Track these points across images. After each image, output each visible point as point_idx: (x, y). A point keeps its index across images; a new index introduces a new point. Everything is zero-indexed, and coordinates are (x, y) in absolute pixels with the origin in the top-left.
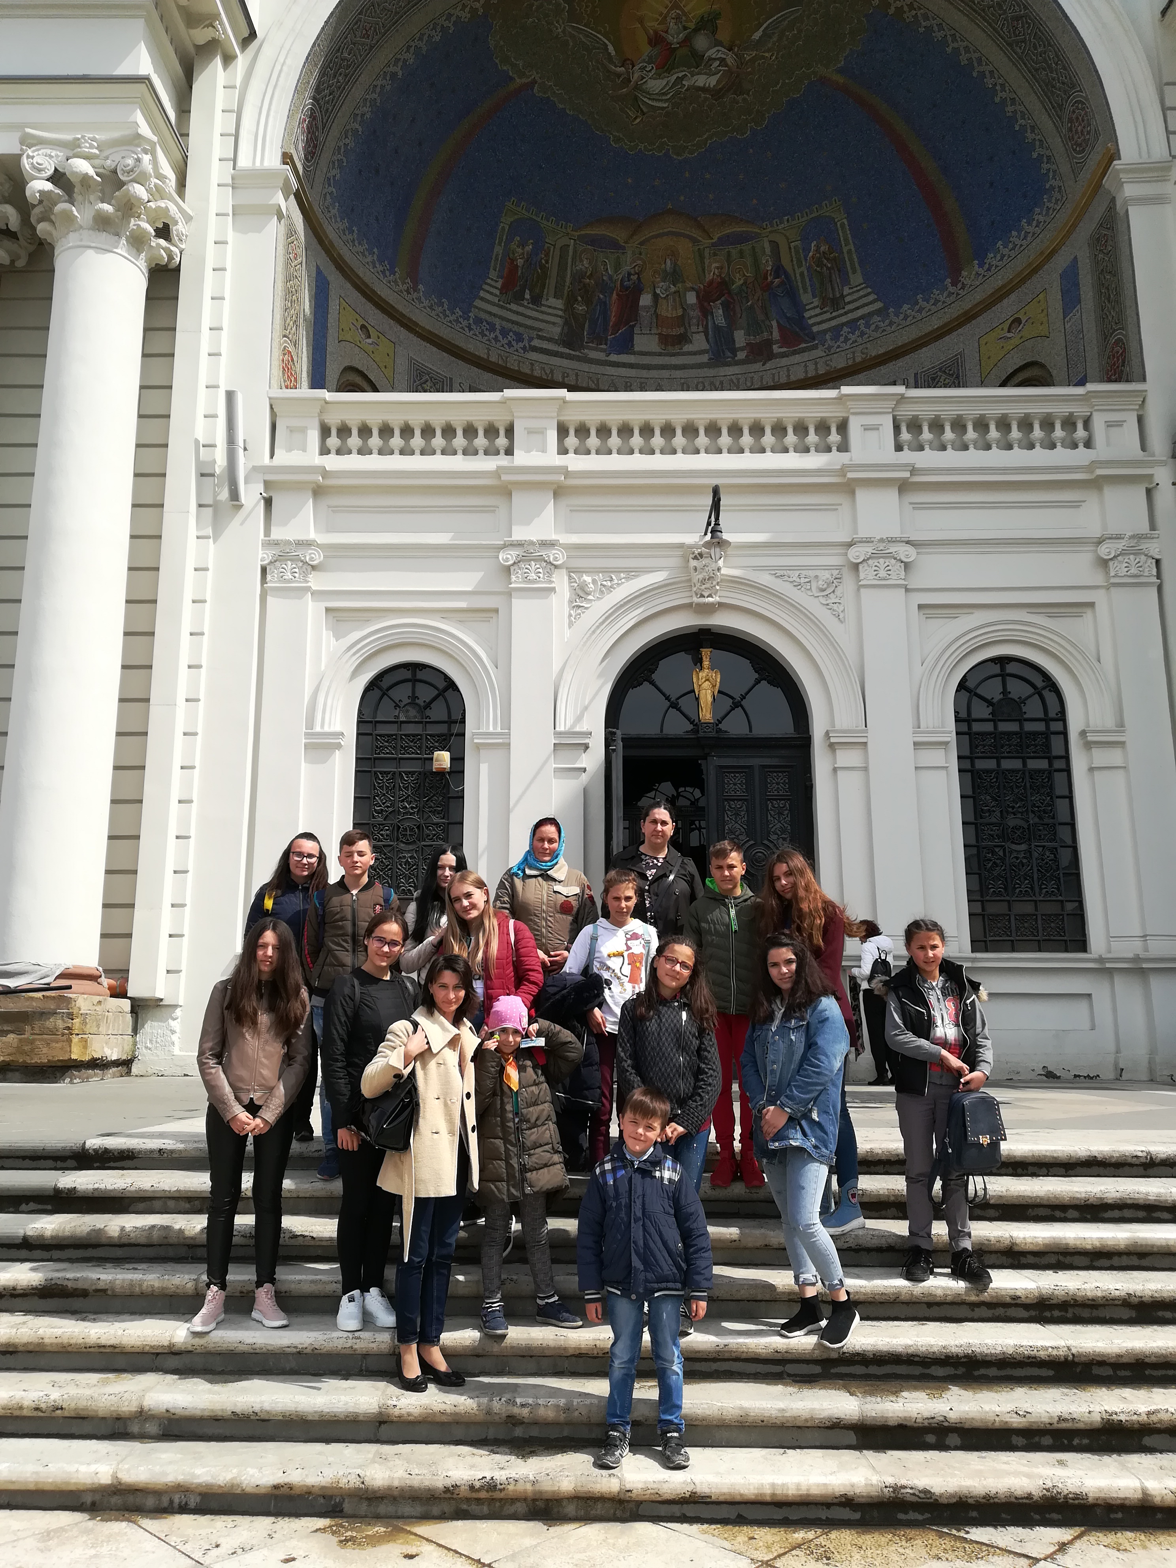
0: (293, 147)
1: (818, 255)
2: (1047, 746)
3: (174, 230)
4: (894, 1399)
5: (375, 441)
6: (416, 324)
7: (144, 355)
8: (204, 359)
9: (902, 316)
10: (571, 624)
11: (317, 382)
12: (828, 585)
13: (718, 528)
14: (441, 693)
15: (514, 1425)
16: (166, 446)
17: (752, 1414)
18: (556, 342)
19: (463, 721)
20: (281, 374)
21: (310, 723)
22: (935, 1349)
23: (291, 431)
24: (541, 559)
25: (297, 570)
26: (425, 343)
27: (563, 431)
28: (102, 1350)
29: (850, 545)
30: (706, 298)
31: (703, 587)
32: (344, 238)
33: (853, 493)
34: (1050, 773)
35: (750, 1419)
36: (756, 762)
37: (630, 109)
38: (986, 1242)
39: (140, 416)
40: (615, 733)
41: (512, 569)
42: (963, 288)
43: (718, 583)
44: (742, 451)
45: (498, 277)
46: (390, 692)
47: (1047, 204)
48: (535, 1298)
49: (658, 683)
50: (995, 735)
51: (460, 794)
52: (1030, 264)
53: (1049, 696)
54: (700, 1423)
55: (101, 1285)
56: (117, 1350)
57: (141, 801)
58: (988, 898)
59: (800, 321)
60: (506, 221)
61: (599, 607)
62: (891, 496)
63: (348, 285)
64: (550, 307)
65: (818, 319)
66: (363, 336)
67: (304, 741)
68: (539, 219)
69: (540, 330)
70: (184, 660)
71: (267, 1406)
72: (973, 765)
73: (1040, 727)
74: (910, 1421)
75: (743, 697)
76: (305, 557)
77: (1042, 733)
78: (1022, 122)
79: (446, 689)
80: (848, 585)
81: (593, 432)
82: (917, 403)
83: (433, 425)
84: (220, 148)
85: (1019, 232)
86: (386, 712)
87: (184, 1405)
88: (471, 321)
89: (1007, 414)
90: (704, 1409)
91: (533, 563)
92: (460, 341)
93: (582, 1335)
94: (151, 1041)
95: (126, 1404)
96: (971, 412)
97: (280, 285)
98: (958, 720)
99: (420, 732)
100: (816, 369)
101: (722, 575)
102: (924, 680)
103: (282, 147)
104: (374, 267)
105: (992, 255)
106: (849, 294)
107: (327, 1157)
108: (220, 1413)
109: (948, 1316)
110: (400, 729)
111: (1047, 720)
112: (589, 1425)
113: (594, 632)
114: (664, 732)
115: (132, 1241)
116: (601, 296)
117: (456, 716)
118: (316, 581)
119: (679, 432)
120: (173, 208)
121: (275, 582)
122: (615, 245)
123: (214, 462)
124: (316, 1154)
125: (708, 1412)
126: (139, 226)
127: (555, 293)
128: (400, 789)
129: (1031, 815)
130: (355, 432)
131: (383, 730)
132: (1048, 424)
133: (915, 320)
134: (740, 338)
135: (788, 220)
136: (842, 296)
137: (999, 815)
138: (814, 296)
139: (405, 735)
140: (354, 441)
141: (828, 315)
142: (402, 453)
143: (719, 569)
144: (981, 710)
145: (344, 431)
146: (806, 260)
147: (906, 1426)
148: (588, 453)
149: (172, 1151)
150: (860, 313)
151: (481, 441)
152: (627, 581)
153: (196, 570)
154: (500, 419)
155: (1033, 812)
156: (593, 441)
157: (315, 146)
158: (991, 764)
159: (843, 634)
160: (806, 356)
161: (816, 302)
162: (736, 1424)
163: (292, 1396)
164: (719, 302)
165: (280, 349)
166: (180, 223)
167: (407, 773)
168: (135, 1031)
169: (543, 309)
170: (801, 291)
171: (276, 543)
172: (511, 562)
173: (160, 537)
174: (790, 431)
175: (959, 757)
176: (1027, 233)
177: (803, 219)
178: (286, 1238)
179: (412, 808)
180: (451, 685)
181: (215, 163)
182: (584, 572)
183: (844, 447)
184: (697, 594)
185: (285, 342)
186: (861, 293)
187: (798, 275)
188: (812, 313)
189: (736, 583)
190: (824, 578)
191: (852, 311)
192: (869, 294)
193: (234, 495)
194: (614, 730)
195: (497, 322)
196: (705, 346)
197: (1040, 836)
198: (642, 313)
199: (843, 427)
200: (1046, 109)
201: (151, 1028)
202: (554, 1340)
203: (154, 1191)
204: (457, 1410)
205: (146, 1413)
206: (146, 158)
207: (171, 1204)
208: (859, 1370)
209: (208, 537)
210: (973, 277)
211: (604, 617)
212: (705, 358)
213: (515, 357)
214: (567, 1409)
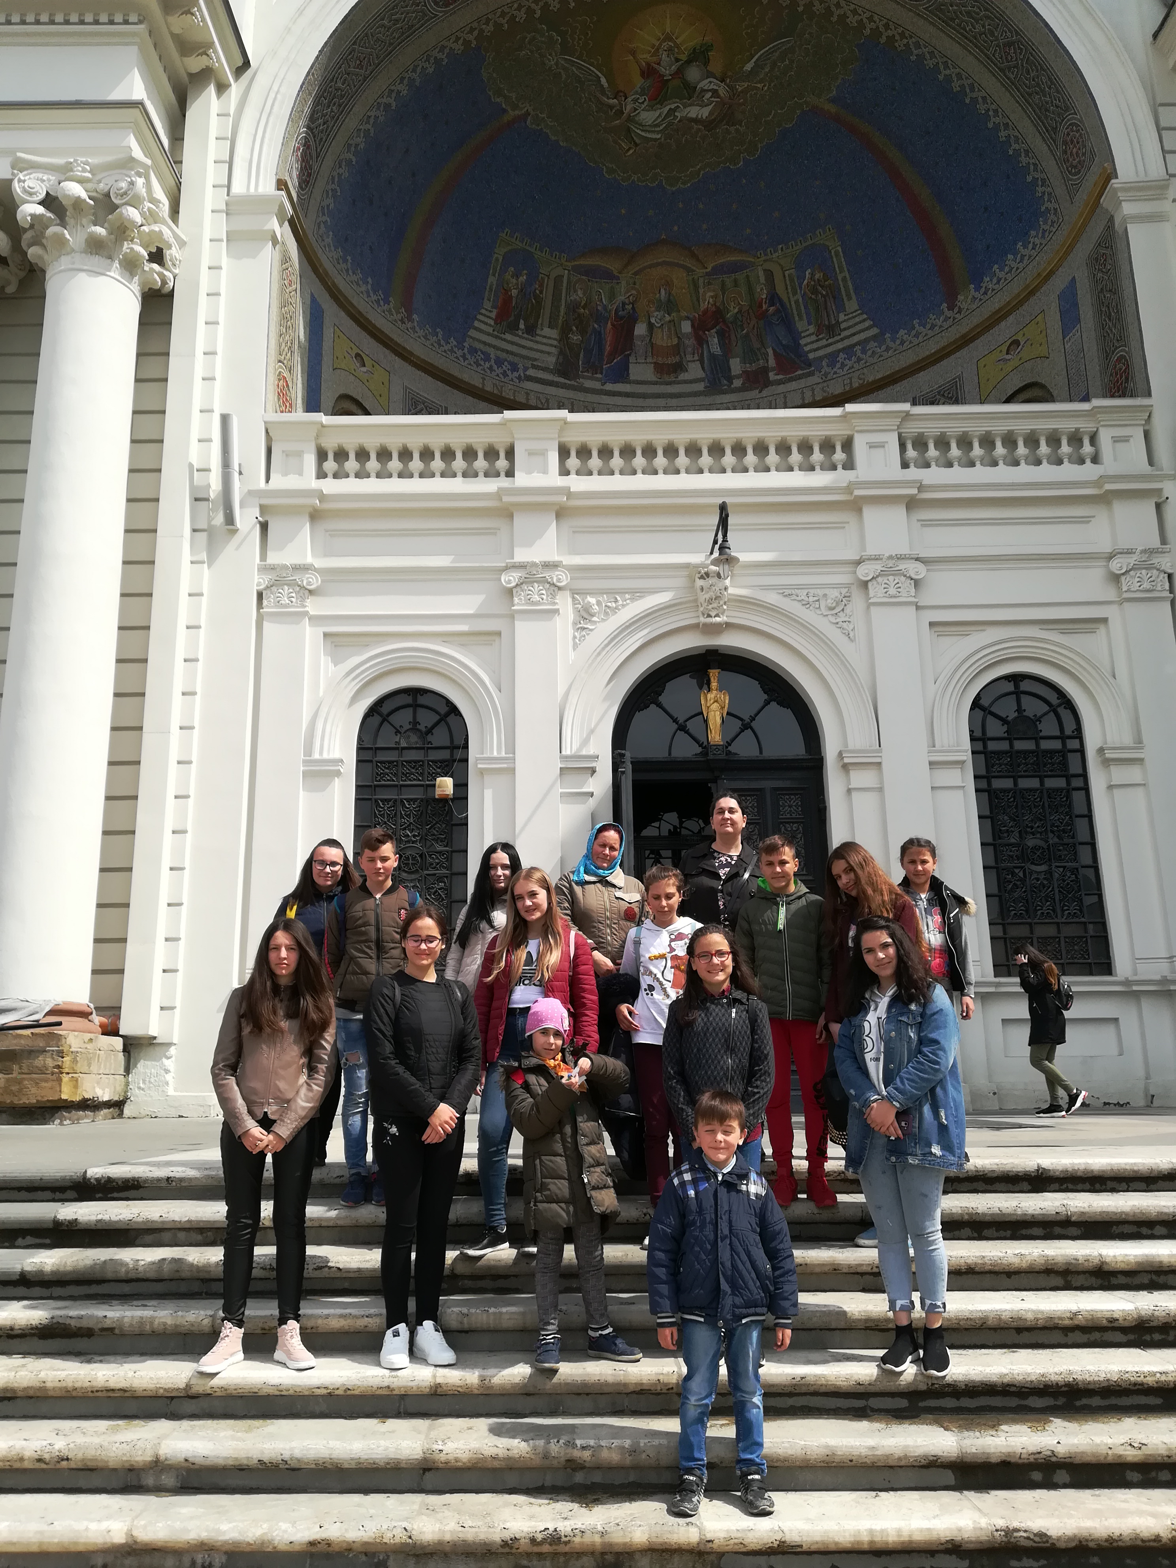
0: (287, 174)
1: (813, 283)
2: (1065, 764)
3: (167, 253)
4: (994, 1433)
5: (373, 464)
6: (411, 353)
7: (137, 380)
8: (198, 384)
9: (898, 342)
10: (575, 646)
11: (312, 405)
12: (837, 604)
13: (727, 545)
14: (443, 719)
15: (574, 1470)
16: (160, 471)
17: (839, 1453)
18: (551, 371)
19: (466, 746)
20: (276, 399)
21: (308, 750)
22: (1033, 1378)
23: (287, 455)
24: (543, 581)
25: (294, 595)
26: (419, 373)
27: (564, 452)
28: (111, 1394)
29: (858, 563)
30: (701, 327)
31: (710, 607)
32: (338, 266)
33: (860, 511)
34: (1068, 792)
35: (837, 1459)
36: (768, 784)
37: (622, 140)
38: (1073, 1261)
39: (133, 441)
40: (623, 755)
41: (514, 591)
42: (959, 312)
43: (725, 603)
44: (746, 470)
45: (492, 307)
46: (390, 718)
47: (1042, 227)
48: (585, 1329)
49: (665, 705)
50: (1011, 753)
51: (463, 821)
52: (1028, 286)
53: (1065, 714)
54: (782, 1464)
55: (108, 1324)
56: (127, 1394)
57: (133, 832)
58: (1009, 921)
59: (795, 348)
60: (500, 252)
61: (603, 629)
62: (900, 512)
63: (343, 314)
64: (545, 337)
65: (815, 346)
66: (358, 365)
67: (302, 768)
68: (533, 250)
69: (535, 360)
70: (178, 687)
71: (298, 1454)
72: (989, 784)
73: (1057, 745)
74: (1015, 1457)
75: (753, 719)
76: (302, 581)
77: (1058, 751)
78: (1017, 146)
79: (447, 715)
80: (857, 603)
81: (595, 453)
82: (920, 420)
83: (432, 448)
84: (213, 174)
85: (1015, 254)
86: (388, 738)
87: (205, 1452)
88: (466, 350)
89: (1013, 430)
90: (785, 1448)
91: (536, 585)
92: (455, 371)
93: (643, 1369)
94: (144, 1082)
95: (140, 1453)
96: (977, 429)
97: (275, 310)
98: (973, 739)
99: (422, 758)
100: (813, 395)
101: (730, 594)
102: (938, 698)
103: (276, 174)
104: (369, 296)
105: (988, 279)
106: (845, 321)
107: (351, 1182)
108: (245, 1462)
109: (1040, 1342)
110: (401, 755)
111: (1063, 738)
112: (657, 1468)
113: (599, 654)
114: (673, 755)
115: (140, 1276)
116: (596, 326)
117: (460, 742)
118: (313, 606)
119: (682, 452)
120: (167, 233)
121: (272, 607)
122: (609, 276)
123: (209, 486)
124: (338, 1181)
125: (790, 1452)
126: (132, 249)
127: (550, 322)
128: (402, 817)
129: (1051, 835)
130: (352, 456)
131: (382, 757)
132: (1054, 440)
133: (912, 345)
134: (736, 366)
135: (782, 248)
136: (838, 323)
137: (1017, 835)
138: (809, 324)
139: (406, 761)
140: (352, 464)
141: (824, 342)
142: (400, 476)
143: (726, 589)
144: (995, 729)
145: (341, 455)
146: (801, 288)
147: (1009, 1463)
148: (590, 473)
149: (181, 1180)
150: (856, 339)
151: (481, 463)
152: (632, 602)
153: (190, 595)
154: (500, 441)
155: (1052, 832)
156: (595, 462)
157: (309, 175)
158: (1008, 783)
159: (853, 653)
160: (802, 383)
161: (812, 329)
162: (823, 1464)
163: (325, 1442)
164: (715, 330)
165: (275, 374)
166: (173, 248)
167: (408, 800)
168: (128, 1070)
169: (538, 338)
170: (797, 318)
171: (273, 568)
172: (513, 584)
173: (153, 562)
174: (795, 449)
175: (975, 777)
176: (1023, 256)
177: (798, 247)
178: (310, 1270)
179: (414, 836)
180: (453, 710)
181: (209, 190)
182: (588, 593)
183: (849, 465)
184: (703, 614)
185: (280, 367)
186: (857, 320)
187: (793, 303)
188: (808, 340)
189: (743, 602)
190: (833, 596)
191: (848, 337)
192: (864, 320)
193: (230, 519)
194: (623, 752)
195: (492, 352)
196: (700, 374)
197: (1060, 856)
198: (637, 342)
199: (848, 445)
200: (1040, 133)
201: (144, 1067)
202: (612, 1375)
203: (163, 1222)
204: (510, 1454)
205: (163, 1463)
206: (140, 182)
207: (182, 1235)
208: (949, 1402)
209: (203, 562)
210: (969, 301)
211: (609, 639)
212: (700, 387)
213: (510, 387)
214: (634, 1451)
